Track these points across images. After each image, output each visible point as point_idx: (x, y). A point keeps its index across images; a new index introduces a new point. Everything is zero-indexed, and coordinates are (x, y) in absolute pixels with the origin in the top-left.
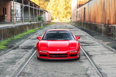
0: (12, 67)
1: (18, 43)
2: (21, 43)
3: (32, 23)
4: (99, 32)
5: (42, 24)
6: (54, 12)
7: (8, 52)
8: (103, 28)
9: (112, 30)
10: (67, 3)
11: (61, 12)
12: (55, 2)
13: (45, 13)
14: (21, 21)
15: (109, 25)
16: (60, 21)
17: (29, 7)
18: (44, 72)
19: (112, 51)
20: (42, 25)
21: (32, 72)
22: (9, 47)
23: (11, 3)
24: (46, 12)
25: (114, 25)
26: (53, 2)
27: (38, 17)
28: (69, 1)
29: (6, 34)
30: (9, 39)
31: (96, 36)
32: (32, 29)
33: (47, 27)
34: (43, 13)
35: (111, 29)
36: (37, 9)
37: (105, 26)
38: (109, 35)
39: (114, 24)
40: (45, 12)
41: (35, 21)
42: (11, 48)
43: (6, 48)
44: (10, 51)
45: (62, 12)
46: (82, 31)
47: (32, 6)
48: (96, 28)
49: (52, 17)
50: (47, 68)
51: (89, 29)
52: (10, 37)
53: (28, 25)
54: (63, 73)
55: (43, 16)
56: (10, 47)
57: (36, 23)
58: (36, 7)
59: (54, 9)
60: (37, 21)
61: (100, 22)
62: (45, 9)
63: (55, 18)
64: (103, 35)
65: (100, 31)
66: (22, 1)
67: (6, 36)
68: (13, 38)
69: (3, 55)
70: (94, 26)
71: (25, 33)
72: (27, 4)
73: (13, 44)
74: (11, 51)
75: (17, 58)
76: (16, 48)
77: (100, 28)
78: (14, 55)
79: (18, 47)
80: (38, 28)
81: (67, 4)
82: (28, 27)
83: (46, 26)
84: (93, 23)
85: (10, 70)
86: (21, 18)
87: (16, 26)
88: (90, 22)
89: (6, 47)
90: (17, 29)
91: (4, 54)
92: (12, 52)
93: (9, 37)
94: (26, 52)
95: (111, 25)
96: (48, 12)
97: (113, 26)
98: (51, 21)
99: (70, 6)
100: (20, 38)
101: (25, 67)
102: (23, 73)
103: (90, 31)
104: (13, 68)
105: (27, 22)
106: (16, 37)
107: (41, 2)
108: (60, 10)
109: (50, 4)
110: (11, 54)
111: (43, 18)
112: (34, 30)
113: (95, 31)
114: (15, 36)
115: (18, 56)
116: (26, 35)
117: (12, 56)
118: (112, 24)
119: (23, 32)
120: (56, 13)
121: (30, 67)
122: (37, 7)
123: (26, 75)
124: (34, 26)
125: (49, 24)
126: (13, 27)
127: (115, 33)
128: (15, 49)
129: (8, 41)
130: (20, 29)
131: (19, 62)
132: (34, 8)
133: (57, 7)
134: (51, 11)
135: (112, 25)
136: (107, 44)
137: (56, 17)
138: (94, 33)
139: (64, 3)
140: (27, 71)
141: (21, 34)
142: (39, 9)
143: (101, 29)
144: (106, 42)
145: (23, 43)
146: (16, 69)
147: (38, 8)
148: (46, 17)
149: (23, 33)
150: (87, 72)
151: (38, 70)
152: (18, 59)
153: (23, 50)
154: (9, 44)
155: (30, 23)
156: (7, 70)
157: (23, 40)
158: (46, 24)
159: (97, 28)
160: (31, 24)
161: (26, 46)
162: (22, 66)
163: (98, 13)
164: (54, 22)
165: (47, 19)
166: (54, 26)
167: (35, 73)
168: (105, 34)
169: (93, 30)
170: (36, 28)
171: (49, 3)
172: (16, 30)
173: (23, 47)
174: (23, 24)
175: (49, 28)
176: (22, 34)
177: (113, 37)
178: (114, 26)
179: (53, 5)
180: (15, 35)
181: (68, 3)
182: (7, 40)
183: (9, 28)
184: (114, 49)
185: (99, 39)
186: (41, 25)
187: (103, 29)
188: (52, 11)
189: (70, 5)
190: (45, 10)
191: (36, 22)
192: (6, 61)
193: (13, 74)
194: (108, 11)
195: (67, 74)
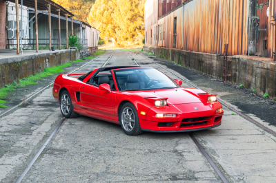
0: (27, 139)
1: (30, 95)
2: (37, 95)
3: (56, 51)
4: (206, 72)
5: (79, 55)
6: (104, 26)
7: (12, 112)
8: (215, 62)
9: (234, 67)
10: (134, 5)
11: (121, 27)
12: (107, 4)
13: (83, 28)
14: (30, 48)
15: (227, 55)
16: (118, 48)
17: (50, 15)
18: (92, 147)
19: (230, 109)
20: (79, 57)
21: (68, 148)
22: (11, 102)
23: (7, 6)
24: (87, 27)
25: (237, 56)
26: (102, 3)
27: (70, 39)
28: (140, 2)
29: (3, 76)
30: (9, 87)
31: (200, 80)
32: (57, 65)
33: (89, 60)
34: (81, 28)
35: (232, 64)
36: (68, 19)
37: (218, 58)
38: (228, 79)
39: (238, 54)
40: (84, 26)
41: (63, 48)
42: (17, 104)
43: (5, 104)
44: (15, 110)
45: (123, 27)
46: (170, 70)
47: (57, 13)
48: (201, 62)
49: (100, 38)
50: (96, 140)
51: (184, 66)
52: (12, 82)
53: (48, 57)
54: (130, 150)
55: (80, 36)
56: (13, 102)
57: (66, 52)
58: (64, 16)
59: (105, 21)
60: (66, 48)
61: (209, 49)
62: (84, 20)
63: (107, 42)
64: (215, 78)
65: (208, 70)
66: (34, 2)
67: (3, 79)
68: (18, 85)
69: (3, 118)
70: (195, 59)
71: (42, 75)
72: (46, 8)
73: (19, 97)
74: (18, 111)
75: (32, 124)
76: (27, 105)
77: (208, 62)
78: (26, 118)
79: (30, 103)
80: (69, 64)
81: (134, 7)
82: (47, 60)
83: (86, 58)
84: (193, 52)
85: (22, 145)
86: (30, 39)
87: (22, 58)
88: (187, 49)
89: (5, 102)
90: (26, 66)
91: (5, 115)
92: (20, 111)
93: (8, 82)
94: (50, 113)
95: (232, 55)
96: (90, 27)
97: (235, 58)
98: (99, 48)
99: (141, 12)
100: (34, 85)
101: (52, 140)
102: (50, 149)
103: (187, 70)
104: (28, 141)
105: (44, 49)
106: (23, 83)
107: (76, 4)
108: (118, 22)
109: (96, 8)
110: (18, 116)
111: (79, 39)
112: (61, 67)
113: (198, 69)
114: (20, 81)
115: (35, 119)
116: (45, 78)
117: (23, 120)
118: (235, 54)
119: (39, 72)
120: (110, 30)
121: (62, 139)
122: (67, 15)
123: (56, 153)
124: (60, 59)
125: (94, 55)
126: (16, 60)
127: (239, 72)
128: (25, 106)
129: (9, 91)
130: (30, 66)
131: (38, 130)
132: (60, 17)
133: (112, 15)
134: (98, 25)
135: (234, 56)
136: (222, 97)
137: (110, 39)
138: (196, 74)
139: (128, 5)
140: (58, 147)
141: (34, 75)
142: (70, 20)
143: (211, 65)
144: (221, 91)
145: (41, 95)
146: (36, 143)
147: (69, 17)
148: (88, 37)
149: (37, 75)
150: (176, 148)
151: (79, 144)
152: (36, 125)
153: (43, 109)
154: (12, 96)
155: (52, 52)
156: (18, 144)
157: (39, 89)
158: (88, 55)
159: (203, 62)
160: (55, 54)
161: (47, 101)
162: (46, 137)
163: (204, 30)
164: (105, 51)
165: (88, 43)
166: (106, 58)
167: (74, 150)
168: (220, 76)
169: (195, 68)
170: (64, 62)
171: (93, 6)
172: (23, 68)
173: (42, 103)
174: (37, 54)
175: (94, 62)
176: (36, 77)
177: (235, 81)
178: (239, 59)
179: (102, 10)
180: (21, 78)
181: (136, 6)
182: (4, 89)
183: (10, 61)
184: (236, 105)
185: (206, 86)
186: (75, 57)
187: (214, 65)
188: (101, 23)
189: (143, 10)
190: (83, 23)
191: (64, 50)
192: (10, 128)
193: (31, 151)
194: (225, 26)
195: (137, 151)
